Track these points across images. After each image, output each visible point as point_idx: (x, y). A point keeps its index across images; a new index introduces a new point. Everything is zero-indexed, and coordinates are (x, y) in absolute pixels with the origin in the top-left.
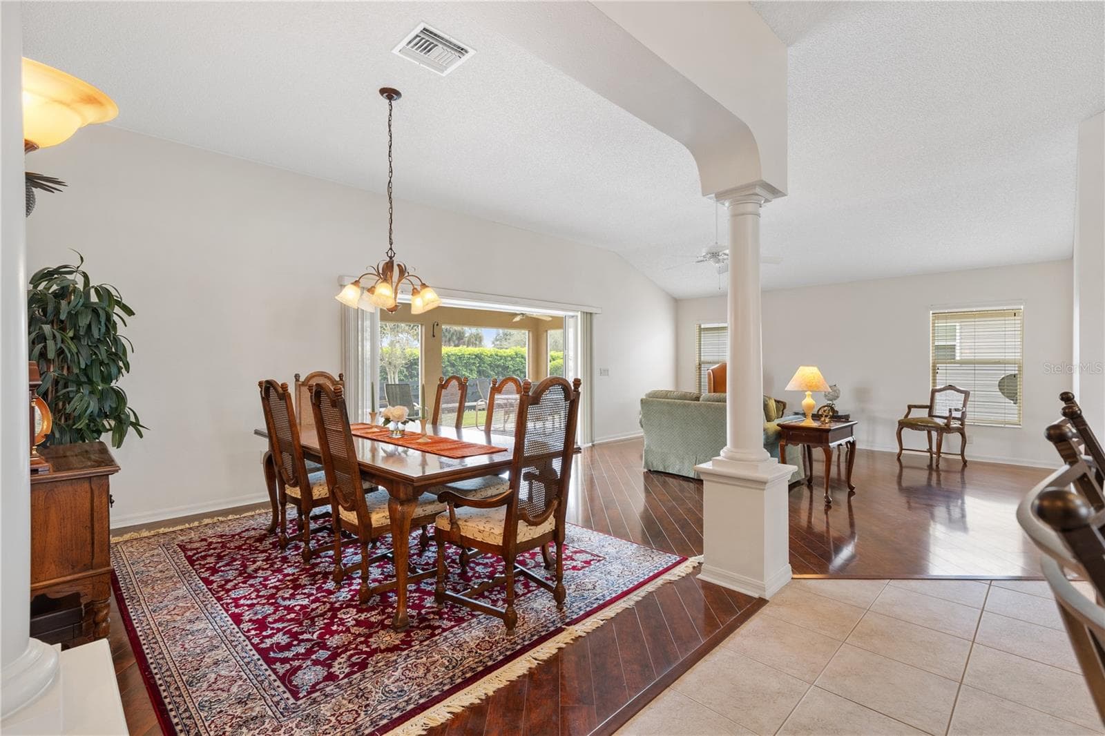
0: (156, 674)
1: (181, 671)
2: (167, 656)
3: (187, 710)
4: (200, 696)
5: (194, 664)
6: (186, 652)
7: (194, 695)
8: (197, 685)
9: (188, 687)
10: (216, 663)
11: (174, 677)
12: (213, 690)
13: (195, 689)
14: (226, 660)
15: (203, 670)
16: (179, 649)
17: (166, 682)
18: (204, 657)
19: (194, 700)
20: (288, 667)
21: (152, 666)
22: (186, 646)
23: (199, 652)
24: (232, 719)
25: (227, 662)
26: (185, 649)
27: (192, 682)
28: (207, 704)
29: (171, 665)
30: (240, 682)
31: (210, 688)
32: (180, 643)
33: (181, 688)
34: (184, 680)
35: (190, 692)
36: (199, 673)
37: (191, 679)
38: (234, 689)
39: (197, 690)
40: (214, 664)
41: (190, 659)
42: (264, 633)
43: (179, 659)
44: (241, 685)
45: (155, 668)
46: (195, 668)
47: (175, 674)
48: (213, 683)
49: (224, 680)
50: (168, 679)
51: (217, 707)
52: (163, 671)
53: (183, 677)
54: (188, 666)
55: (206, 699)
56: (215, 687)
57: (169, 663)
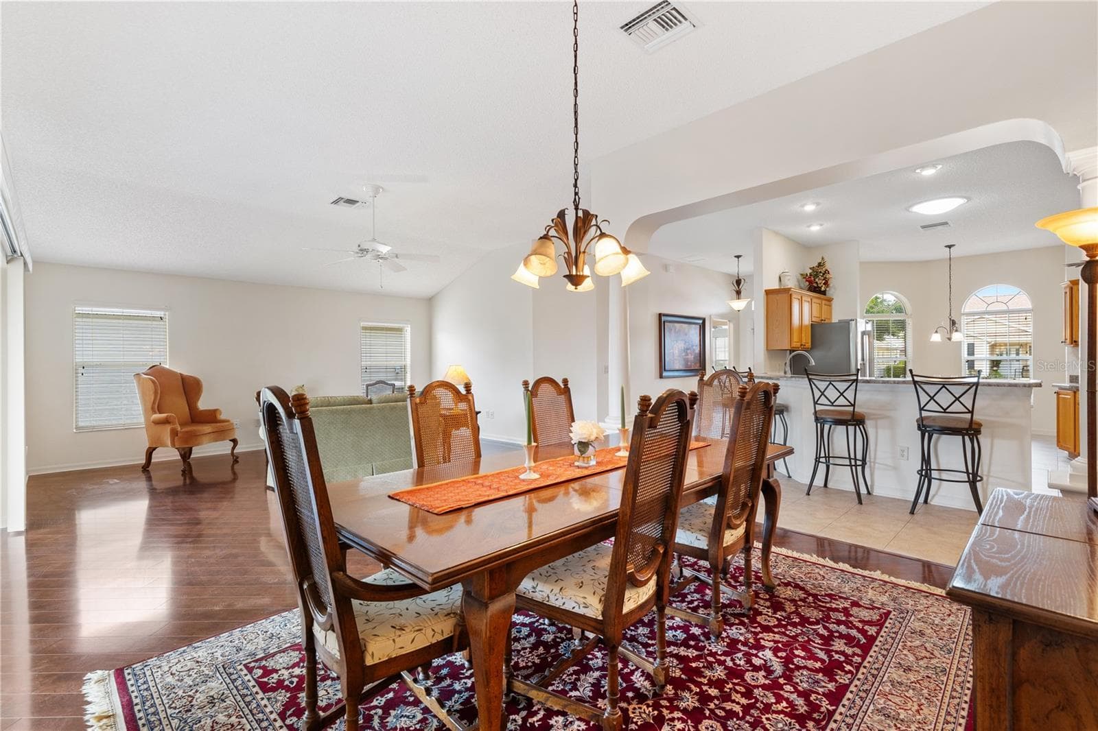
0: (966, 702)
1: (943, 687)
2: (943, 713)
3: (952, 697)
4: (945, 657)
5: (927, 684)
6: (923, 701)
7: (949, 662)
8: (940, 665)
9: (948, 670)
10: (908, 669)
11: (953, 687)
12: (932, 654)
13: (944, 665)
14: (899, 666)
15: (923, 673)
16: (925, 711)
17: (962, 688)
18: (912, 682)
19: (951, 658)
20: (866, 627)
21: (965, 713)
22: (916, 707)
23: (911, 691)
24: (938, 631)
25: (899, 663)
26: (919, 706)
27: (942, 671)
28: (944, 649)
29: (946, 700)
30: (909, 644)
31: (932, 656)
32: (918, 717)
33: (954, 673)
34: (946, 678)
35: (949, 666)
36: (930, 672)
37: (940, 674)
38: (918, 643)
39: (943, 662)
40: (910, 670)
41: (925, 691)
42: (842, 659)
43: (935, 699)
44: (910, 642)
45: (963, 709)
46: (928, 679)
47: (949, 688)
48: (927, 658)
49: (918, 653)
50: (959, 689)
51: (940, 643)
52: (958, 700)
53: (945, 681)
54: (932, 686)
55: (942, 652)
56: (928, 655)
57: (947, 703)
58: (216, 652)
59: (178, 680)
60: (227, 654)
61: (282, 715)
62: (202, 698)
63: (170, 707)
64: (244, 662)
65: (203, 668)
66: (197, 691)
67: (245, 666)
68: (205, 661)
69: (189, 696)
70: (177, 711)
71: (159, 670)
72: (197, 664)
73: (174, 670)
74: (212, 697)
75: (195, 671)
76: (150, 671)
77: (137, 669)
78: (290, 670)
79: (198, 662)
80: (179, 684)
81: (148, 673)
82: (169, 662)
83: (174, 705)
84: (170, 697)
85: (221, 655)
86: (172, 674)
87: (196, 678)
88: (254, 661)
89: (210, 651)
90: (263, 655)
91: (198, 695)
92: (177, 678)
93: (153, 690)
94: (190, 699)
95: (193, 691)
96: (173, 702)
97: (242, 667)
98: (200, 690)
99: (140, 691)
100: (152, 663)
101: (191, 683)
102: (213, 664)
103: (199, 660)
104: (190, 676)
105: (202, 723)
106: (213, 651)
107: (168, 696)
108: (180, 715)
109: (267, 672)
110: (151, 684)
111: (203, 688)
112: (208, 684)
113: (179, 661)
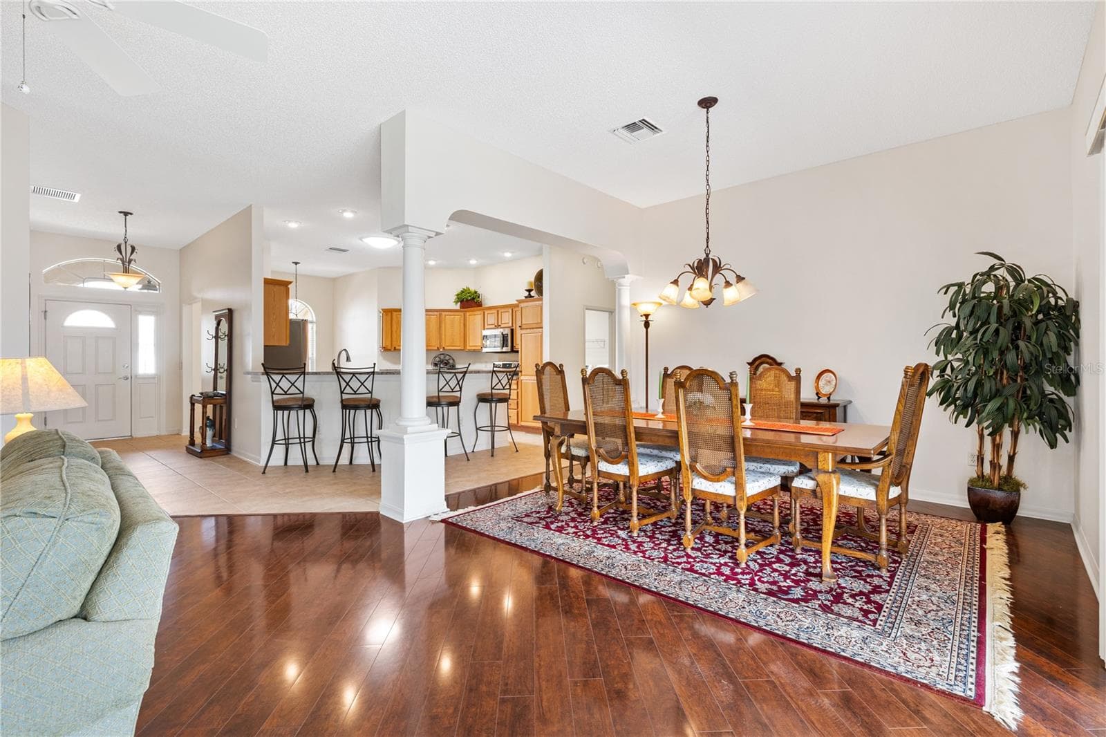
58: (882, 651)
59: (931, 652)
60: (877, 642)
61: (888, 591)
62: (923, 629)
63: (950, 639)
64: (873, 628)
65: (905, 646)
66: (923, 635)
67: (874, 625)
68: (898, 650)
69: (930, 636)
70: (945, 634)
71: (941, 673)
72: (906, 652)
73: (928, 663)
74: (916, 625)
75: (912, 649)
76: (950, 678)
77: (960, 689)
78: (853, 603)
79: (904, 654)
80: (932, 649)
81: (951, 676)
82: (928, 673)
83: (946, 638)
84: (944, 645)
85: (882, 645)
86: (932, 661)
87: (916, 643)
88: (866, 624)
89: (887, 655)
90: (854, 622)
91: (924, 633)
92: (930, 655)
93: (955, 659)
94: (931, 634)
95: (925, 637)
96: (944, 641)
97: (877, 626)
98: (920, 634)
99: (966, 666)
100: (944, 684)
101: (923, 643)
102: (895, 643)
103: (902, 655)
104: (920, 649)
105: (934, 618)
106: (883, 653)
107: (945, 647)
108: (944, 630)
109: (866, 613)
110: (954, 665)
111: (916, 634)
112: (911, 634)
113: (918, 667)
